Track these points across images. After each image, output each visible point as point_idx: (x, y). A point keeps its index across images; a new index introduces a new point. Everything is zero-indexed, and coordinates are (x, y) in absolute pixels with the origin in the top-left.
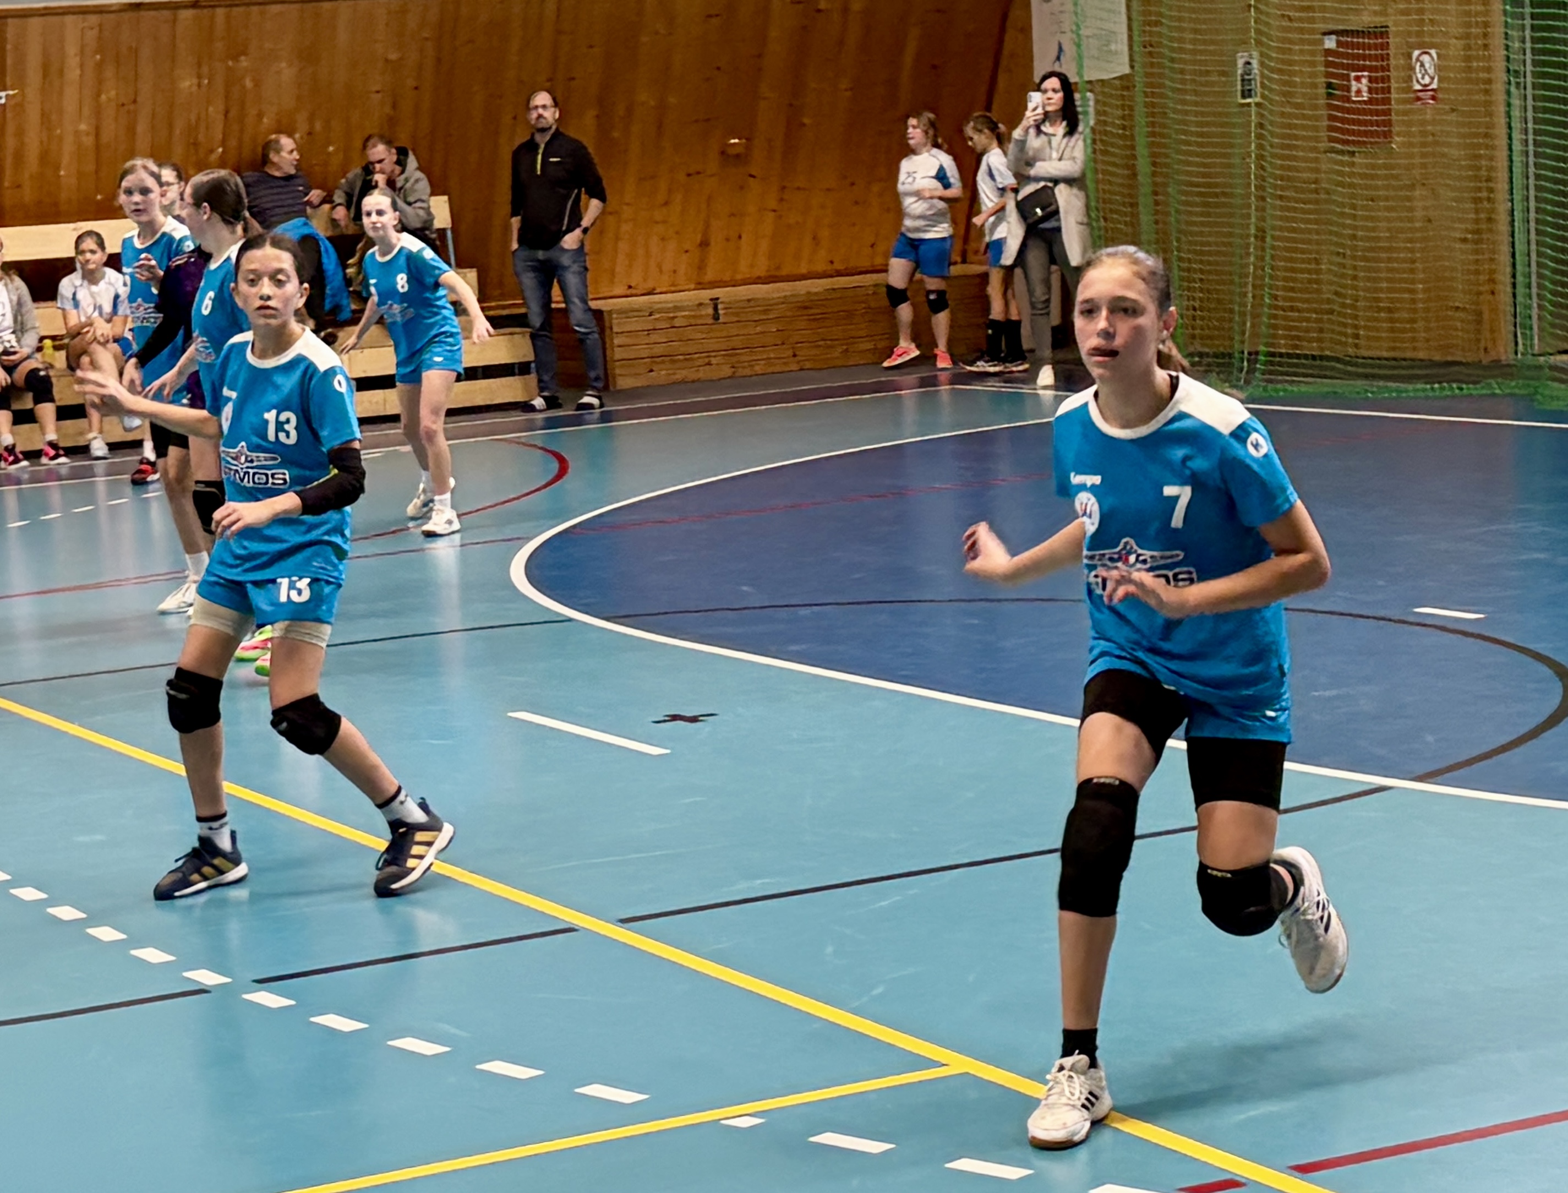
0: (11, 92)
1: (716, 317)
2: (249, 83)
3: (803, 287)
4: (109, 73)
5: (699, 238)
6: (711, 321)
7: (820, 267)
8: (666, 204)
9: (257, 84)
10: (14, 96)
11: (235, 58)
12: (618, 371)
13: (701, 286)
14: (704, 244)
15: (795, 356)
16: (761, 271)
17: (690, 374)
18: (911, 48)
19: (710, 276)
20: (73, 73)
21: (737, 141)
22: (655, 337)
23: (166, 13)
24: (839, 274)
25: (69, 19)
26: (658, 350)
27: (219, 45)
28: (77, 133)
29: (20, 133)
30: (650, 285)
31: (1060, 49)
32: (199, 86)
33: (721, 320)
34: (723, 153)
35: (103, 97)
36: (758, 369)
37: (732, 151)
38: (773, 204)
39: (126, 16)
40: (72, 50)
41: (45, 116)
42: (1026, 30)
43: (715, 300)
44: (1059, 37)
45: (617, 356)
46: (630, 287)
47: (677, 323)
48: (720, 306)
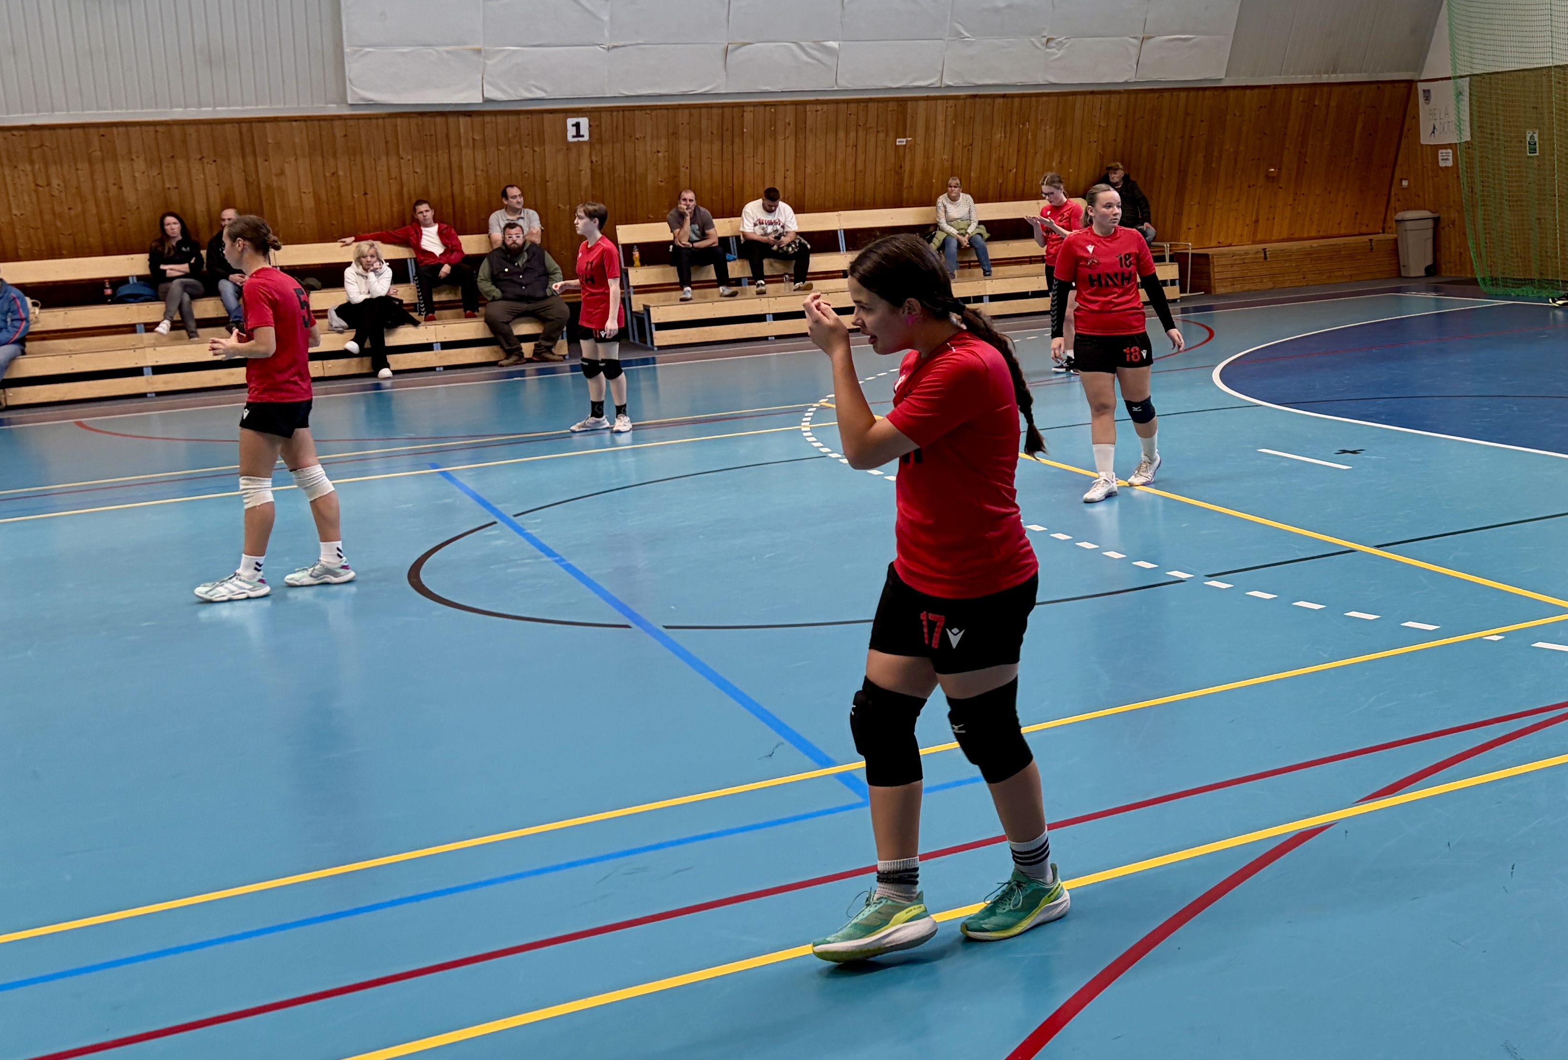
0: (910, 139)
1: (1265, 258)
2: (1030, 137)
3: (1307, 243)
4: (959, 129)
5: (1254, 219)
6: (1262, 260)
7: (1313, 234)
8: (1238, 201)
9: (1035, 137)
10: (910, 141)
11: (1024, 124)
12: (1217, 285)
13: (1254, 242)
14: (1256, 222)
15: (1304, 278)
16: (1285, 235)
17: (1253, 287)
18: (1359, 126)
19: (1259, 237)
20: (941, 129)
21: (1273, 170)
22: (1235, 268)
23: (988, 101)
24: (1323, 238)
25: (939, 102)
26: (1237, 274)
27: (1015, 117)
28: (942, 161)
29: (913, 161)
30: (1229, 242)
31: (1434, 128)
32: (1005, 137)
33: (1268, 259)
34: (1267, 176)
35: (956, 143)
36: (1286, 285)
37: (1271, 175)
38: (1290, 202)
39: (969, 101)
40: (940, 118)
41: (926, 150)
42: (1416, 117)
43: (1264, 249)
44: (1433, 122)
45: (1216, 277)
46: (1219, 242)
47: (1246, 261)
48: (1267, 253)
